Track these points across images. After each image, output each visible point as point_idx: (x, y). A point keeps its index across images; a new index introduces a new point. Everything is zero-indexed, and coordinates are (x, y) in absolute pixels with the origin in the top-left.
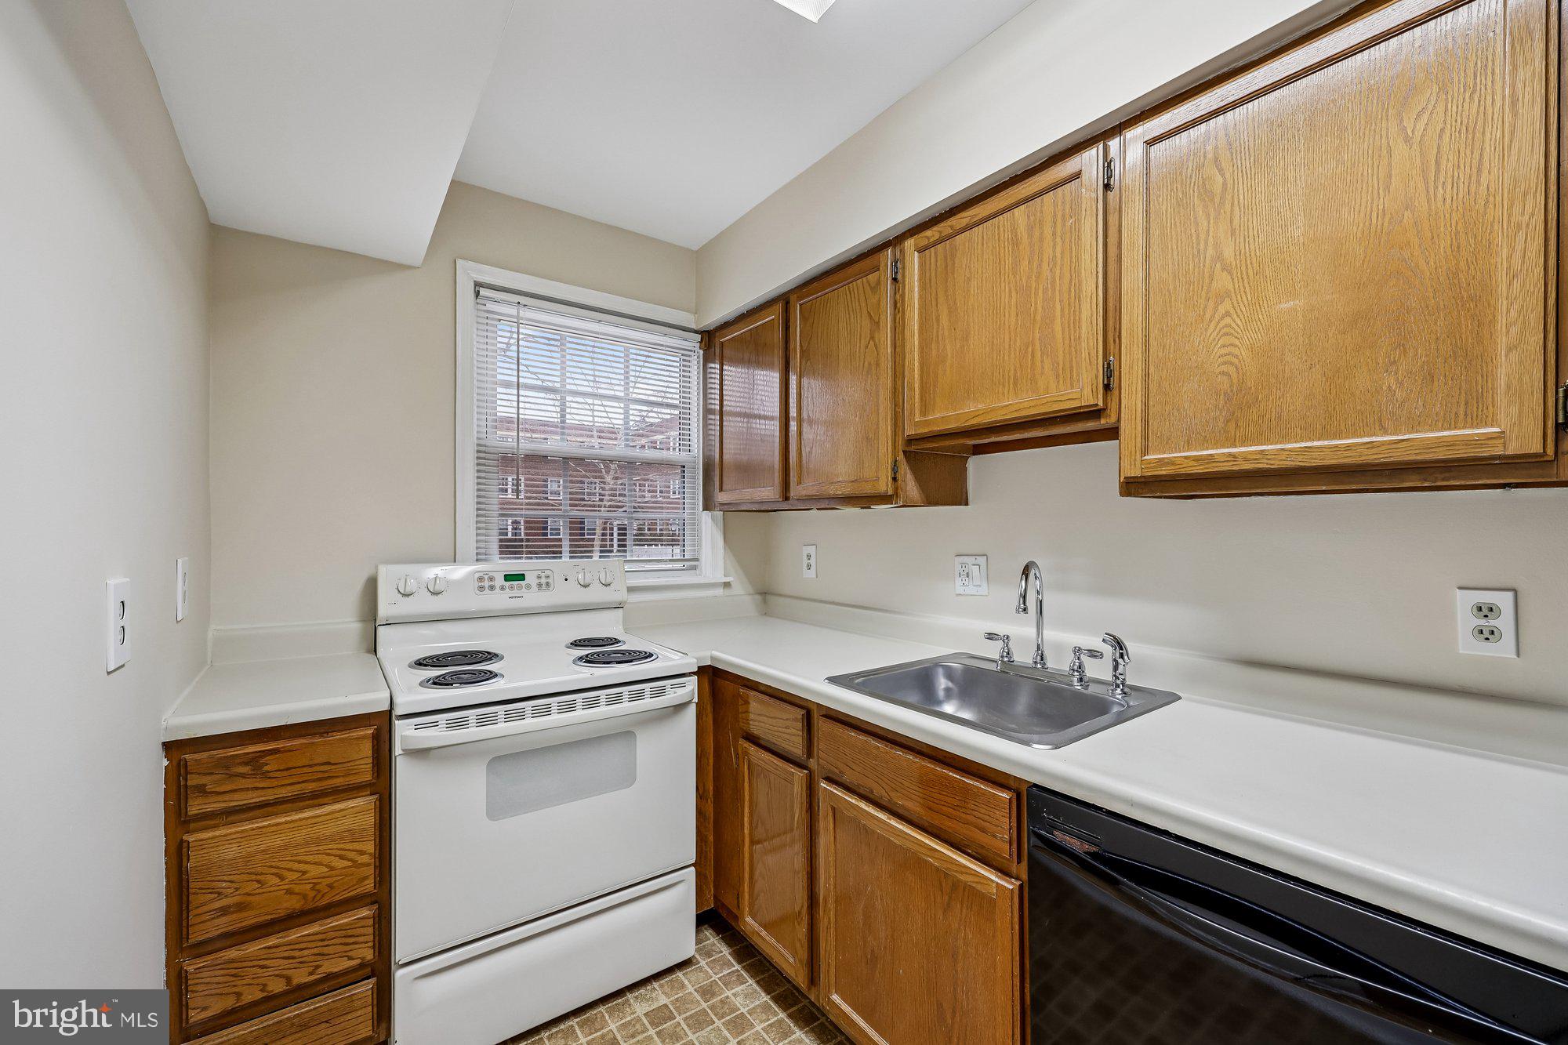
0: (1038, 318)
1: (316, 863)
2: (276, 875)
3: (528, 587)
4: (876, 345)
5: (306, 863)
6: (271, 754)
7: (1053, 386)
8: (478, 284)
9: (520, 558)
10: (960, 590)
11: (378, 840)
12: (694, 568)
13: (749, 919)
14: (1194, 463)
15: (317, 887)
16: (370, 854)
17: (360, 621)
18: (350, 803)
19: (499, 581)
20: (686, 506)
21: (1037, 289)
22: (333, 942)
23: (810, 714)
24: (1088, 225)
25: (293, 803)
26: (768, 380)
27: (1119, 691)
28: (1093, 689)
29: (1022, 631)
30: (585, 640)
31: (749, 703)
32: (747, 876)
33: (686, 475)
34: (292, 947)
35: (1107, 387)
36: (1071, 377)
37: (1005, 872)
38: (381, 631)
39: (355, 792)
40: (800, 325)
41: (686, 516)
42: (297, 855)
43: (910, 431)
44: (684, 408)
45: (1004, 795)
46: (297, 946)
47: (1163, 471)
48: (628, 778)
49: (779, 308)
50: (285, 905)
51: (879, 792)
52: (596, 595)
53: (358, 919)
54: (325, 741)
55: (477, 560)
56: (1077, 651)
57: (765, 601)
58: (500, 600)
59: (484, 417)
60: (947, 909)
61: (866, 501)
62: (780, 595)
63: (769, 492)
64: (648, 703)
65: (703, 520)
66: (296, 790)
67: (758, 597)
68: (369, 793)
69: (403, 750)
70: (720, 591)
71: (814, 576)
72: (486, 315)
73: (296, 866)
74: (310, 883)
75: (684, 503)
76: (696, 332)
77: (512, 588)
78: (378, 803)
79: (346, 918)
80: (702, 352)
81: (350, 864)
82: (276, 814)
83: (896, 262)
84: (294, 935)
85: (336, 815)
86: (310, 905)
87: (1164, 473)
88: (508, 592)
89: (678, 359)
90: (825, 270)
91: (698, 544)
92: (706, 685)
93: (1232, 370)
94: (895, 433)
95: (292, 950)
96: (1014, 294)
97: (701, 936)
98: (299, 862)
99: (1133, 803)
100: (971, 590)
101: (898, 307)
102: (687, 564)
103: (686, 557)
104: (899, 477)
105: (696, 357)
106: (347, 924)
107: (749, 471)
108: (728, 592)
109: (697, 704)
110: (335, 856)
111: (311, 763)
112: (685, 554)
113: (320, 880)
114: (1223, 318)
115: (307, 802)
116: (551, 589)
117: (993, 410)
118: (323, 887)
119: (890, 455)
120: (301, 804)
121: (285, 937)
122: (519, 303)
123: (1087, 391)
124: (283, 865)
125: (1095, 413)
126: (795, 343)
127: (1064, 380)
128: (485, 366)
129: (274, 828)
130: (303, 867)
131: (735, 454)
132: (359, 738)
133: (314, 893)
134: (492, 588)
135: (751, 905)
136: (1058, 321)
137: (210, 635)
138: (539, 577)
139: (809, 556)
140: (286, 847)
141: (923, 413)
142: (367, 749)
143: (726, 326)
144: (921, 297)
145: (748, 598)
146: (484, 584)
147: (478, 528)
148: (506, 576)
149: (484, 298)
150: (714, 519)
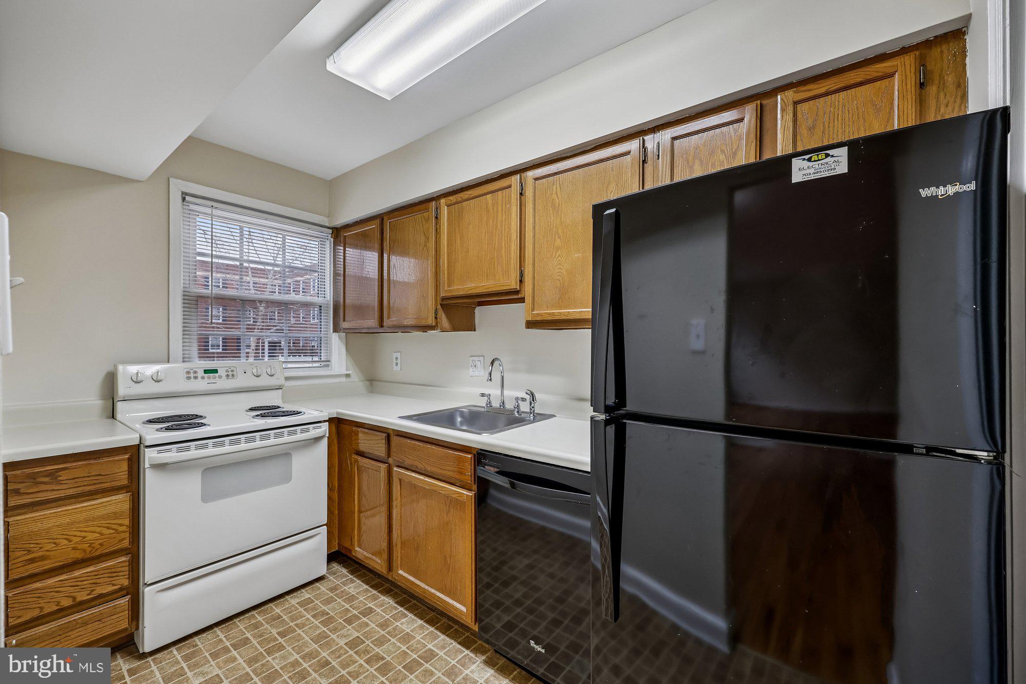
0: (496, 246)
1: (92, 532)
2: (66, 539)
3: (220, 377)
4: (427, 249)
5: (86, 532)
6: (63, 470)
7: (501, 280)
8: (184, 194)
9: (214, 360)
10: (472, 374)
11: (131, 518)
12: (328, 366)
13: (357, 549)
14: (548, 316)
15: (93, 545)
16: (127, 526)
17: (102, 399)
18: (114, 498)
19: (201, 373)
20: (322, 330)
21: (496, 234)
22: (102, 576)
23: (389, 435)
24: (514, 210)
25: (75, 498)
26: (372, 257)
27: (532, 415)
28: (523, 415)
29: (495, 392)
30: (258, 407)
31: (358, 435)
32: (356, 526)
33: (322, 311)
34: (76, 580)
35: (521, 281)
36: (508, 276)
37: (470, 490)
38: (118, 404)
39: (116, 491)
40: (389, 233)
41: (322, 336)
42: (79, 527)
43: (443, 294)
44: (321, 272)
45: (469, 456)
46: (79, 579)
47: (539, 318)
48: (287, 478)
49: (378, 221)
50: (72, 556)
51: (421, 466)
52: (265, 381)
53: (119, 562)
54: (98, 462)
55: (183, 362)
56: (517, 399)
57: (371, 384)
58: (202, 384)
59: (188, 274)
60: (448, 512)
61: (425, 328)
62: (380, 381)
63: (372, 322)
64: (299, 436)
65: (333, 339)
66: (80, 490)
67: (367, 383)
68: (125, 492)
69: (150, 465)
70: (344, 379)
71: (400, 369)
72: (189, 212)
73: (79, 534)
74: (88, 543)
75: (321, 328)
76: (329, 228)
77: (209, 378)
78: (131, 497)
79: (111, 562)
80: (332, 240)
81: (114, 531)
82: (66, 505)
83: (437, 209)
84: (77, 573)
85: (105, 504)
86: (88, 556)
87: (539, 319)
88: (206, 381)
89: (317, 243)
90: (402, 205)
91: (329, 352)
92: (334, 428)
93: (561, 278)
94: (436, 295)
95: (76, 581)
96: (487, 234)
97: (330, 567)
98: (81, 531)
99: (510, 449)
100: (477, 373)
101: (438, 231)
102: (323, 364)
103: (322, 360)
104: (438, 317)
105: (329, 243)
106: (111, 565)
107: (360, 310)
108: (348, 380)
109: (328, 437)
110: (105, 527)
111: (89, 475)
112: (322, 357)
113: (94, 541)
114: (558, 257)
115: (85, 498)
116: (236, 378)
117: (478, 287)
118: (96, 545)
119: (434, 305)
120: (82, 499)
121: (72, 574)
122: (212, 206)
123: (513, 282)
124: (71, 533)
125: (517, 292)
126: (387, 242)
127: (506, 276)
128: (188, 243)
129: (64, 513)
130: (83, 534)
131: (352, 299)
132: (119, 460)
133: (91, 549)
134: (196, 378)
135: (359, 540)
136: (503, 249)
138: (227, 371)
139: (397, 358)
140: (73, 523)
141: (449, 286)
142: (125, 467)
143: (347, 227)
144: (448, 228)
145: (361, 383)
146: (190, 375)
147: (183, 342)
148: (204, 370)
149: (188, 202)
150: (340, 337)
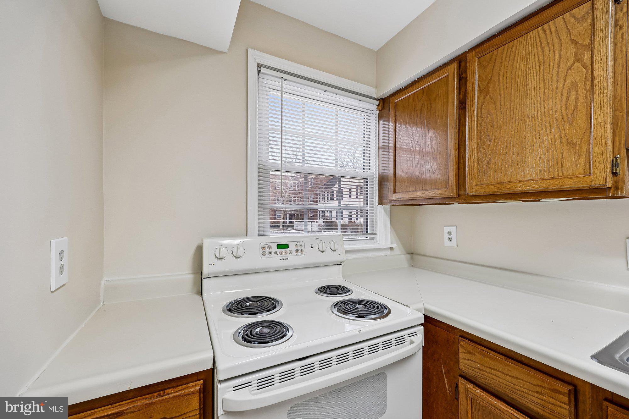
3: (291, 252)
8: (259, 66)
9: (284, 234)
12: (373, 239)
17: (192, 273)
19: (274, 248)
20: (368, 202)
30: (327, 288)
33: (369, 183)
38: (204, 281)
41: (369, 208)
52: (329, 256)
55: (259, 235)
57: (412, 258)
58: (275, 260)
62: (424, 255)
63: (445, 192)
65: (379, 211)
67: (409, 256)
70: (388, 253)
72: (264, 84)
76: (376, 99)
77: (281, 253)
80: (378, 112)
88: (280, 256)
91: (375, 225)
102: (369, 237)
103: (368, 233)
108: (392, 253)
112: (368, 230)
116: (304, 253)
122: (282, 77)
126: (473, 86)
128: (263, 116)
132: (189, 394)
134: (270, 253)
137: (103, 283)
138: (297, 246)
139: (450, 233)
142: (195, 403)
145: (403, 257)
146: (265, 251)
147: (259, 215)
148: (277, 245)
149: (263, 73)
150: (385, 210)
